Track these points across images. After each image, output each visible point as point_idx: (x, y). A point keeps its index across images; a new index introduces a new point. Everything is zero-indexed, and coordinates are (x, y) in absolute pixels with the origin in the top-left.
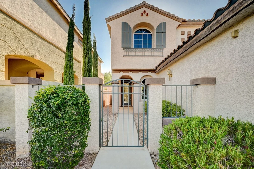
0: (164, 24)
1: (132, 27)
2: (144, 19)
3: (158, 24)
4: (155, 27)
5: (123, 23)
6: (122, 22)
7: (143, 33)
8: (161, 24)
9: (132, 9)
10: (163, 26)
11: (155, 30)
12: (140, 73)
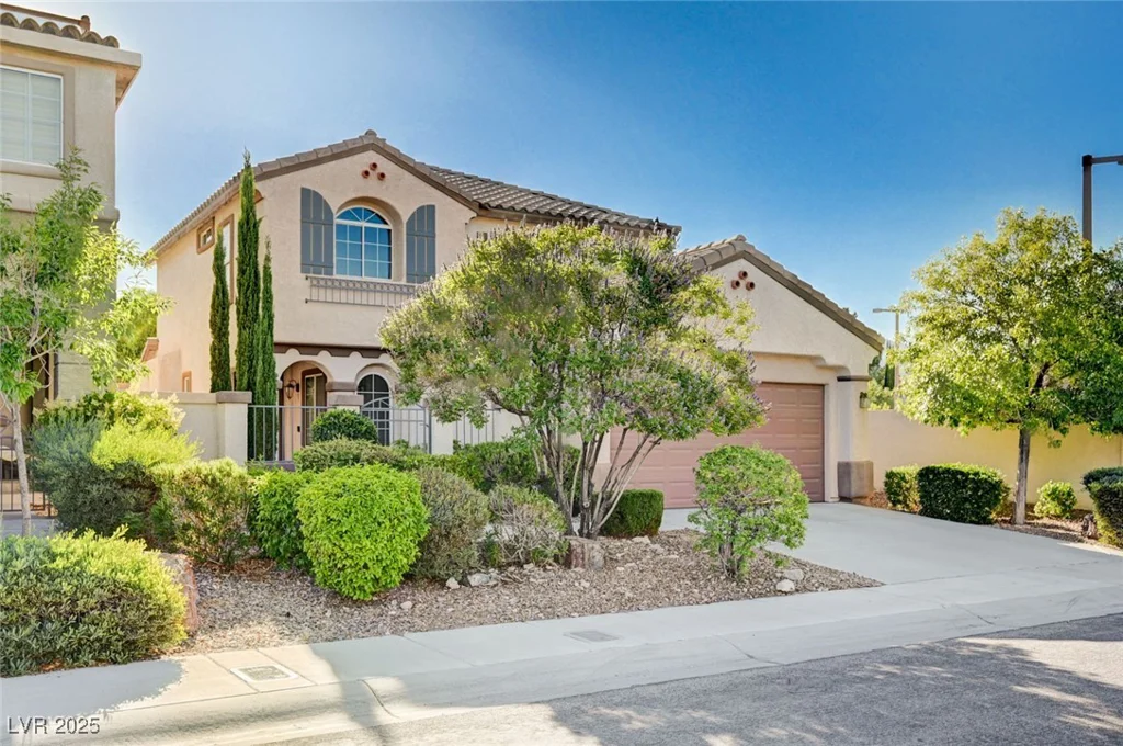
0: (432, 208)
1: (334, 210)
2: (372, 189)
3: (415, 209)
4: (405, 219)
5: (305, 193)
6: (303, 190)
7: (364, 224)
8: (421, 209)
9: (335, 151)
10: (426, 216)
11: (405, 226)
12: (356, 355)
